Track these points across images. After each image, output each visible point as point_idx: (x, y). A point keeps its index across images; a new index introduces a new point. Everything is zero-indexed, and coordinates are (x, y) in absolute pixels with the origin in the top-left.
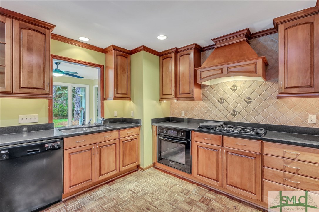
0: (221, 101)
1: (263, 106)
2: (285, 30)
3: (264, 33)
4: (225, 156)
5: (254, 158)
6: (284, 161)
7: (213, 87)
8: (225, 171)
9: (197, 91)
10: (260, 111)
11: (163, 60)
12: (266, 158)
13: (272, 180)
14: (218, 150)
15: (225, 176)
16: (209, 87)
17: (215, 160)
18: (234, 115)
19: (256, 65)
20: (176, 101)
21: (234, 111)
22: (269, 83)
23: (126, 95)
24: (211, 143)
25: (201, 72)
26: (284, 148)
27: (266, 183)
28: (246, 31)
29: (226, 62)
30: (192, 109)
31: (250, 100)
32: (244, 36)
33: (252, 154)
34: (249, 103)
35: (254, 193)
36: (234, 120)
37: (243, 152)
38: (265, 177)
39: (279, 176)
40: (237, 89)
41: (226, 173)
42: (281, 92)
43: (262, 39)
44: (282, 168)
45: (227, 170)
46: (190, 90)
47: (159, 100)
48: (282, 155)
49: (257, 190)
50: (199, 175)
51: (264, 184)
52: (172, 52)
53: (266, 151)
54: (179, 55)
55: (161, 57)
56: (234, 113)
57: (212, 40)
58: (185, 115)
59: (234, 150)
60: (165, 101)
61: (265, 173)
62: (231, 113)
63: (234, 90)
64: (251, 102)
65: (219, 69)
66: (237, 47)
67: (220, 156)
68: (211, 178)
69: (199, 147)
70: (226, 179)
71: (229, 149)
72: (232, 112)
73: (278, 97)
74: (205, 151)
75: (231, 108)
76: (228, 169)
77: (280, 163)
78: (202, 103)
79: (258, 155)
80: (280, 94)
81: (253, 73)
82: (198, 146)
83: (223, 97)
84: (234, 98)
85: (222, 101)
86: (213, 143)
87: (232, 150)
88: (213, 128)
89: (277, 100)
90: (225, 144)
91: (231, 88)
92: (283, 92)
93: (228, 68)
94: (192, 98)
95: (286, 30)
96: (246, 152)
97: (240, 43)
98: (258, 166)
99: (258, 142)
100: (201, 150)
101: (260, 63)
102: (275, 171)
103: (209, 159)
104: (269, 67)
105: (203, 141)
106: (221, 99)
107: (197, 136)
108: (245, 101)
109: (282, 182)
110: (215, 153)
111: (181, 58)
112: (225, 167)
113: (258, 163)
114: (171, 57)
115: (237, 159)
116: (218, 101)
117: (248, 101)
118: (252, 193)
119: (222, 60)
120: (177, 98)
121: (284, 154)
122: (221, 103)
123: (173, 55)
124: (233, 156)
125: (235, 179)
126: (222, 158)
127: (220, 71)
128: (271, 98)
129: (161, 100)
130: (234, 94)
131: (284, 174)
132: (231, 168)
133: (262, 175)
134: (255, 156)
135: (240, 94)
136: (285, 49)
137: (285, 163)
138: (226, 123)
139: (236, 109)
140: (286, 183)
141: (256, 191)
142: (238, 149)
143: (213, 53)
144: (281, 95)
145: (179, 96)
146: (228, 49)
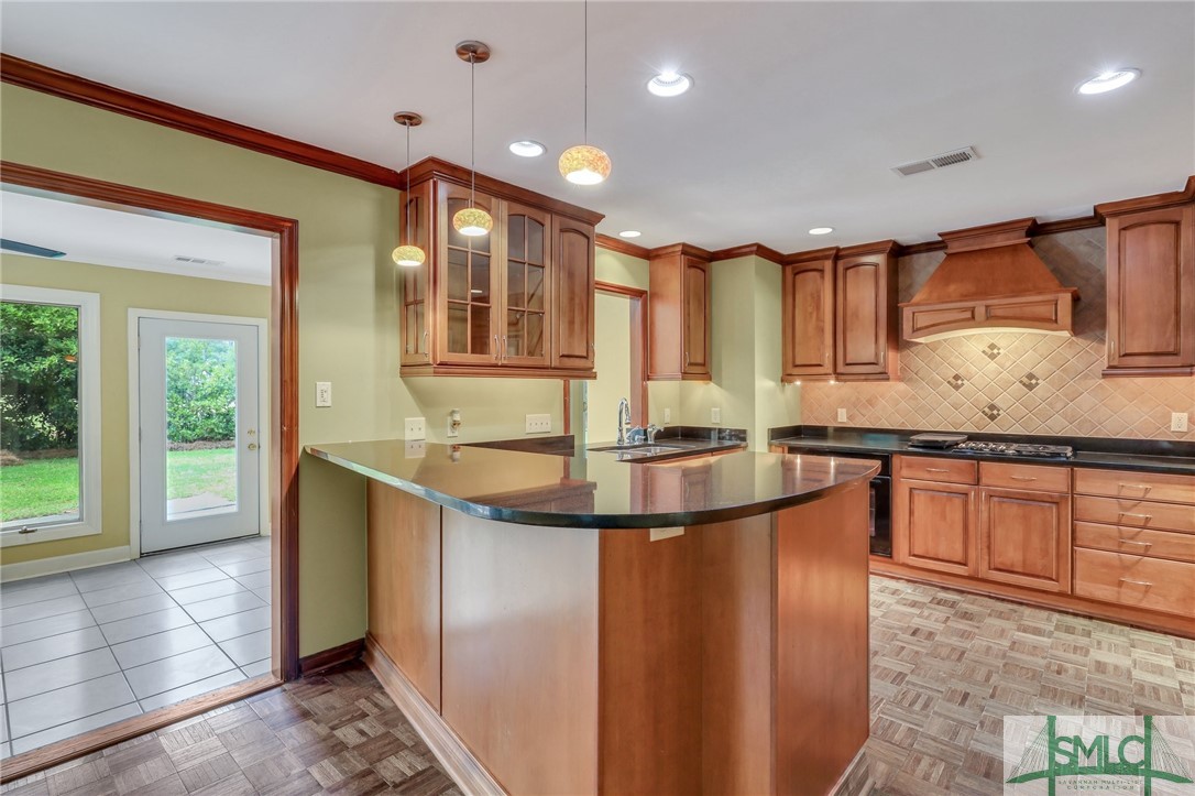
0: (956, 381)
1: (1066, 396)
2: (1120, 231)
3: (1069, 225)
4: (983, 507)
5: (1054, 507)
6: (1120, 504)
7: (933, 347)
8: (985, 539)
9: (893, 359)
10: (1059, 406)
11: (796, 274)
12: (1080, 502)
13: (1096, 546)
14: (966, 494)
15: (985, 550)
16: (920, 346)
17: (958, 516)
18: (992, 417)
19: (1056, 304)
20: (832, 382)
21: (992, 407)
22: (1079, 341)
23: (700, 367)
24: (947, 479)
25: (914, 313)
26: (1119, 479)
27: (1082, 553)
28: (1029, 223)
29: (981, 294)
30: (871, 402)
31: (1034, 381)
32: (1023, 233)
33: (1051, 496)
34: (1030, 387)
35: (1054, 577)
36: (992, 428)
37: (1028, 494)
38: (1079, 543)
39: (1109, 537)
40: (999, 354)
41: (985, 544)
42: (1112, 364)
43: (1063, 238)
44: (1115, 520)
45: (989, 536)
46: (877, 355)
47: (782, 381)
48: (1114, 493)
49: (1061, 572)
50: (914, 555)
51: (1077, 556)
52: (826, 258)
53: (1081, 487)
54: (841, 265)
55: (789, 269)
56: (992, 413)
57: (940, 235)
58: (850, 418)
59: (1007, 492)
60: (798, 383)
61: (1079, 534)
62: (984, 412)
63: (993, 357)
64: (1037, 384)
65: (964, 310)
66: (1007, 259)
67: (971, 507)
68: (946, 558)
69: (915, 492)
70: (987, 558)
71: (994, 491)
72: (986, 410)
73: (1105, 376)
74: (933, 498)
75: (985, 400)
76: (992, 534)
77: (1111, 510)
78: (902, 386)
79: (1063, 497)
80: (1110, 367)
81: (1050, 322)
82: (911, 489)
83: (961, 372)
84: (992, 377)
85: (960, 382)
86: (952, 479)
87: (1001, 492)
88: (950, 446)
89: (1101, 381)
90: (984, 480)
91: (984, 352)
92: (1115, 363)
93: (987, 307)
94: (883, 376)
95: (1123, 232)
96: (1035, 495)
97: (1014, 248)
98: (1062, 520)
99: (1064, 470)
100: (921, 500)
101: (1065, 300)
102: (1100, 528)
103: (943, 517)
104: (1082, 305)
105: (927, 476)
106: (957, 377)
107: (910, 466)
108: (1021, 382)
109: (1116, 548)
110: (958, 501)
111: (850, 272)
112: (985, 530)
113: (1063, 513)
114: (821, 271)
115: (1013, 510)
116: (949, 382)
117: (1030, 382)
118: (1051, 579)
119: (969, 287)
120: (838, 375)
121: (1119, 491)
122: (957, 387)
123: (828, 265)
124: (1004, 506)
125: (1011, 554)
126: (977, 511)
127: (968, 315)
128: (1086, 377)
129: (786, 378)
130: (993, 365)
131: (1120, 531)
132: (999, 533)
133: (1073, 539)
134: (1055, 500)
135: (1007, 364)
136: (1122, 270)
137: (1122, 507)
138: (972, 437)
139: (997, 402)
140: (1123, 549)
141: (1058, 574)
142: (1016, 488)
143: (942, 267)
144: (1112, 372)
145: (841, 369)
146: (981, 262)
